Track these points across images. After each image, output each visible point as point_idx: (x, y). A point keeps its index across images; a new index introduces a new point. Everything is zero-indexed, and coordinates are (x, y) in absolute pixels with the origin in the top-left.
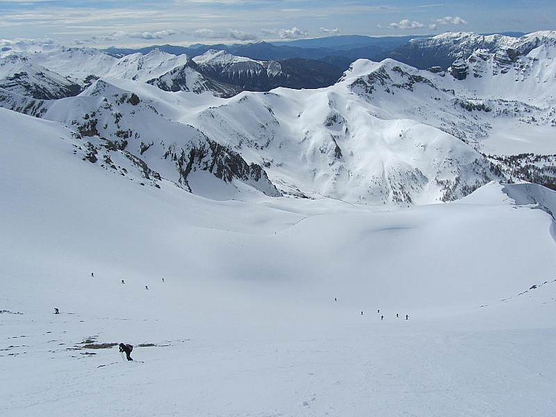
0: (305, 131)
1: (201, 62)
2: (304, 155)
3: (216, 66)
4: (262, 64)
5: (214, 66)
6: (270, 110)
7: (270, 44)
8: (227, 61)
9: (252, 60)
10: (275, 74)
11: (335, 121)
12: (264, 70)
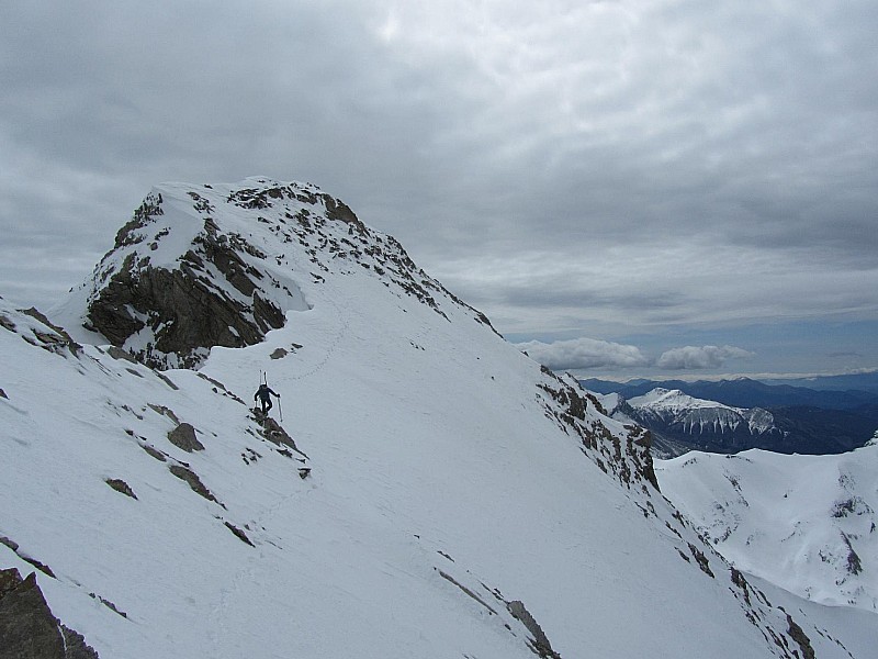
0: (795, 521)
1: (643, 405)
2: (791, 562)
3: (664, 412)
4: (740, 413)
5: (661, 412)
6: (734, 483)
7: (757, 383)
8: (683, 406)
9: (723, 406)
10: (762, 429)
11: (851, 510)
12: (744, 423)
